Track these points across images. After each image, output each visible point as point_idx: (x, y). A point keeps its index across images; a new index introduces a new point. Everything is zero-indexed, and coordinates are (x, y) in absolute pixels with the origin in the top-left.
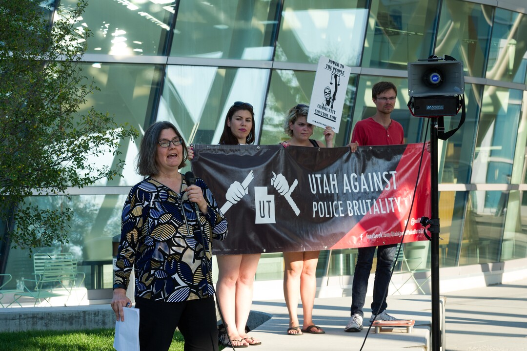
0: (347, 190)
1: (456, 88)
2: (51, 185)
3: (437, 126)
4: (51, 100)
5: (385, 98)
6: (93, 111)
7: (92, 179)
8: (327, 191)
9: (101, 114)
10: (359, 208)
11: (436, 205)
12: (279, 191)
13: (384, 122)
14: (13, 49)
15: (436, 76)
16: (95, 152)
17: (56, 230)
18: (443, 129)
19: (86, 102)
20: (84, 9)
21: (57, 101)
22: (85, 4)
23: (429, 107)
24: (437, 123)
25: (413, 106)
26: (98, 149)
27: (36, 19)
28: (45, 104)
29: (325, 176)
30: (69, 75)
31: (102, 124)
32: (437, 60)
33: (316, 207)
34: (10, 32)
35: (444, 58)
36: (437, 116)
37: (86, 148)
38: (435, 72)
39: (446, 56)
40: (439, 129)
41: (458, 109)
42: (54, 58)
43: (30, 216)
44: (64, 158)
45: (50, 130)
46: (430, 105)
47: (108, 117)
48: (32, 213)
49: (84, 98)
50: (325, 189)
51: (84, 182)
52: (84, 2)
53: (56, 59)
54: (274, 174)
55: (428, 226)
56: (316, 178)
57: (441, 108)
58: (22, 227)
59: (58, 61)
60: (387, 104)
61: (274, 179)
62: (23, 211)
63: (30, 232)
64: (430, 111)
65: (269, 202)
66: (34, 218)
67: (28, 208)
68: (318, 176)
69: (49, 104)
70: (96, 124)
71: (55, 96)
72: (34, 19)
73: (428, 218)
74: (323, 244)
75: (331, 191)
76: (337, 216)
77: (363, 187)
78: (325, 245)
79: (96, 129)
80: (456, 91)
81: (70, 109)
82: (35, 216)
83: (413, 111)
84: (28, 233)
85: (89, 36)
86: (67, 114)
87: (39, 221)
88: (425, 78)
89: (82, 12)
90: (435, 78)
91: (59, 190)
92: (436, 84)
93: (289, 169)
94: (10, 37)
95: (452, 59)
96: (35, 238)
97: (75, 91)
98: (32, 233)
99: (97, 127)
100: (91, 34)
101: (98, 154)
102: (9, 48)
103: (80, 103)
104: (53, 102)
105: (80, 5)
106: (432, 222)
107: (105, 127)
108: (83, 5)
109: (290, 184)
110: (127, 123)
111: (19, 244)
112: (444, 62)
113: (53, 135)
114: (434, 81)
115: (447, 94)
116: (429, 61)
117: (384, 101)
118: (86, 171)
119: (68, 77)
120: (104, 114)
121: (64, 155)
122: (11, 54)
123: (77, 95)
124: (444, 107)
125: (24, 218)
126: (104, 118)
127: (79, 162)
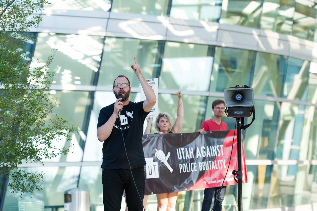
0: (199, 156)
1: (250, 102)
2: (33, 158)
3: (240, 122)
4: (33, 111)
5: (219, 108)
6: (57, 117)
7: (56, 155)
8: (187, 157)
9: (61, 118)
10: (205, 166)
11: (240, 164)
12: (160, 160)
13: (218, 122)
14: (12, 83)
15: (239, 96)
16: (57, 139)
17: (35, 183)
18: (244, 124)
19: (52, 112)
20: (52, 61)
21: (36, 112)
22: (52, 58)
23: (236, 112)
24: (240, 121)
25: (227, 112)
26: (59, 137)
27: (25, 66)
28: (30, 113)
29: (186, 149)
30: (43, 97)
31: (61, 124)
32: (240, 88)
33: (181, 167)
34: (11, 74)
35: (243, 86)
36: (240, 117)
37: (53, 137)
38: (239, 94)
39: (244, 85)
40: (241, 124)
41: (251, 113)
42: (35, 88)
43: (21, 175)
44: (40, 143)
45: (32, 128)
46: (236, 111)
47: (65, 120)
48: (22, 174)
49: (51, 110)
50: (186, 156)
51: (51, 156)
52: (52, 57)
53: (36, 88)
54: (156, 150)
55: (236, 175)
56: (181, 151)
57: (242, 112)
58: (17, 181)
59: (37, 90)
60: (220, 111)
61: (156, 153)
62: (17, 172)
63: (21, 184)
64: (236, 115)
65: (154, 166)
66: (23, 177)
67: (20, 171)
68: (182, 149)
69: (32, 113)
70: (58, 124)
71: (35, 109)
72: (24, 66)
73: (236, 171)
74: (185, 188)
75: (190, 157)
76: (193, 171)
77: (208, 154)
78: (186, 188)
79: (58, 127)
80: (250, 104)
81: (43, 116)
82: (24, 175)
83: (227, 114)
84: (20, 184)
85: (53, 76)
86: (42, 119)
87: (26, 178)
88: (234, 97)
89: (51, 62)
90: (239, 97)
91: (37, 160)
92: (239, 100)
93: (165, 147)
94: (11, 76)
95: (247, 87)
96: (24, 187)
97: (46, 106)
98: (22, 184)
99: (59, 126)
100: (54, 74)
101: (59, 140)
102: (10, 82)
103: (49, 112)
104: (34, 112)
105: (50, 59)
106: (238, 173)
107: (63, 125)
108: (51, 59)
109: (166, 155)
110: (75, 124)
111: (15, 191)
112: (243, 88)
113: (34, 130)
114: (238, 98)
115: (246, 106)
116: (236, 88)
117: (218, 110)
118: (53, 150)
119: (42, 98)
120: (63, 118)
121: (40, 141)
122: (10, 85)
123: (47, 108)
124: (244, 112)
125: (18, 176)
126: (63, 121)
127: (49, 145)
